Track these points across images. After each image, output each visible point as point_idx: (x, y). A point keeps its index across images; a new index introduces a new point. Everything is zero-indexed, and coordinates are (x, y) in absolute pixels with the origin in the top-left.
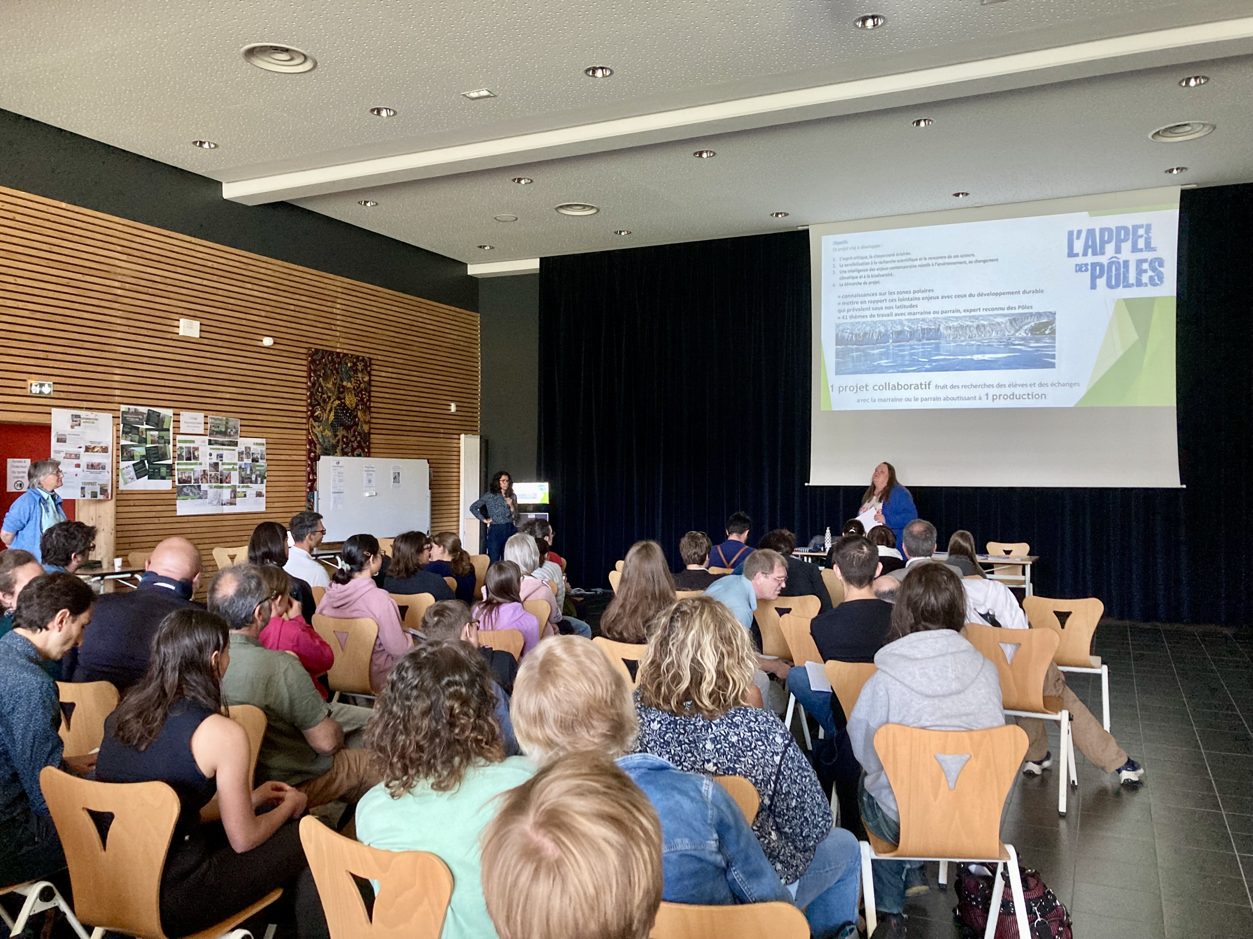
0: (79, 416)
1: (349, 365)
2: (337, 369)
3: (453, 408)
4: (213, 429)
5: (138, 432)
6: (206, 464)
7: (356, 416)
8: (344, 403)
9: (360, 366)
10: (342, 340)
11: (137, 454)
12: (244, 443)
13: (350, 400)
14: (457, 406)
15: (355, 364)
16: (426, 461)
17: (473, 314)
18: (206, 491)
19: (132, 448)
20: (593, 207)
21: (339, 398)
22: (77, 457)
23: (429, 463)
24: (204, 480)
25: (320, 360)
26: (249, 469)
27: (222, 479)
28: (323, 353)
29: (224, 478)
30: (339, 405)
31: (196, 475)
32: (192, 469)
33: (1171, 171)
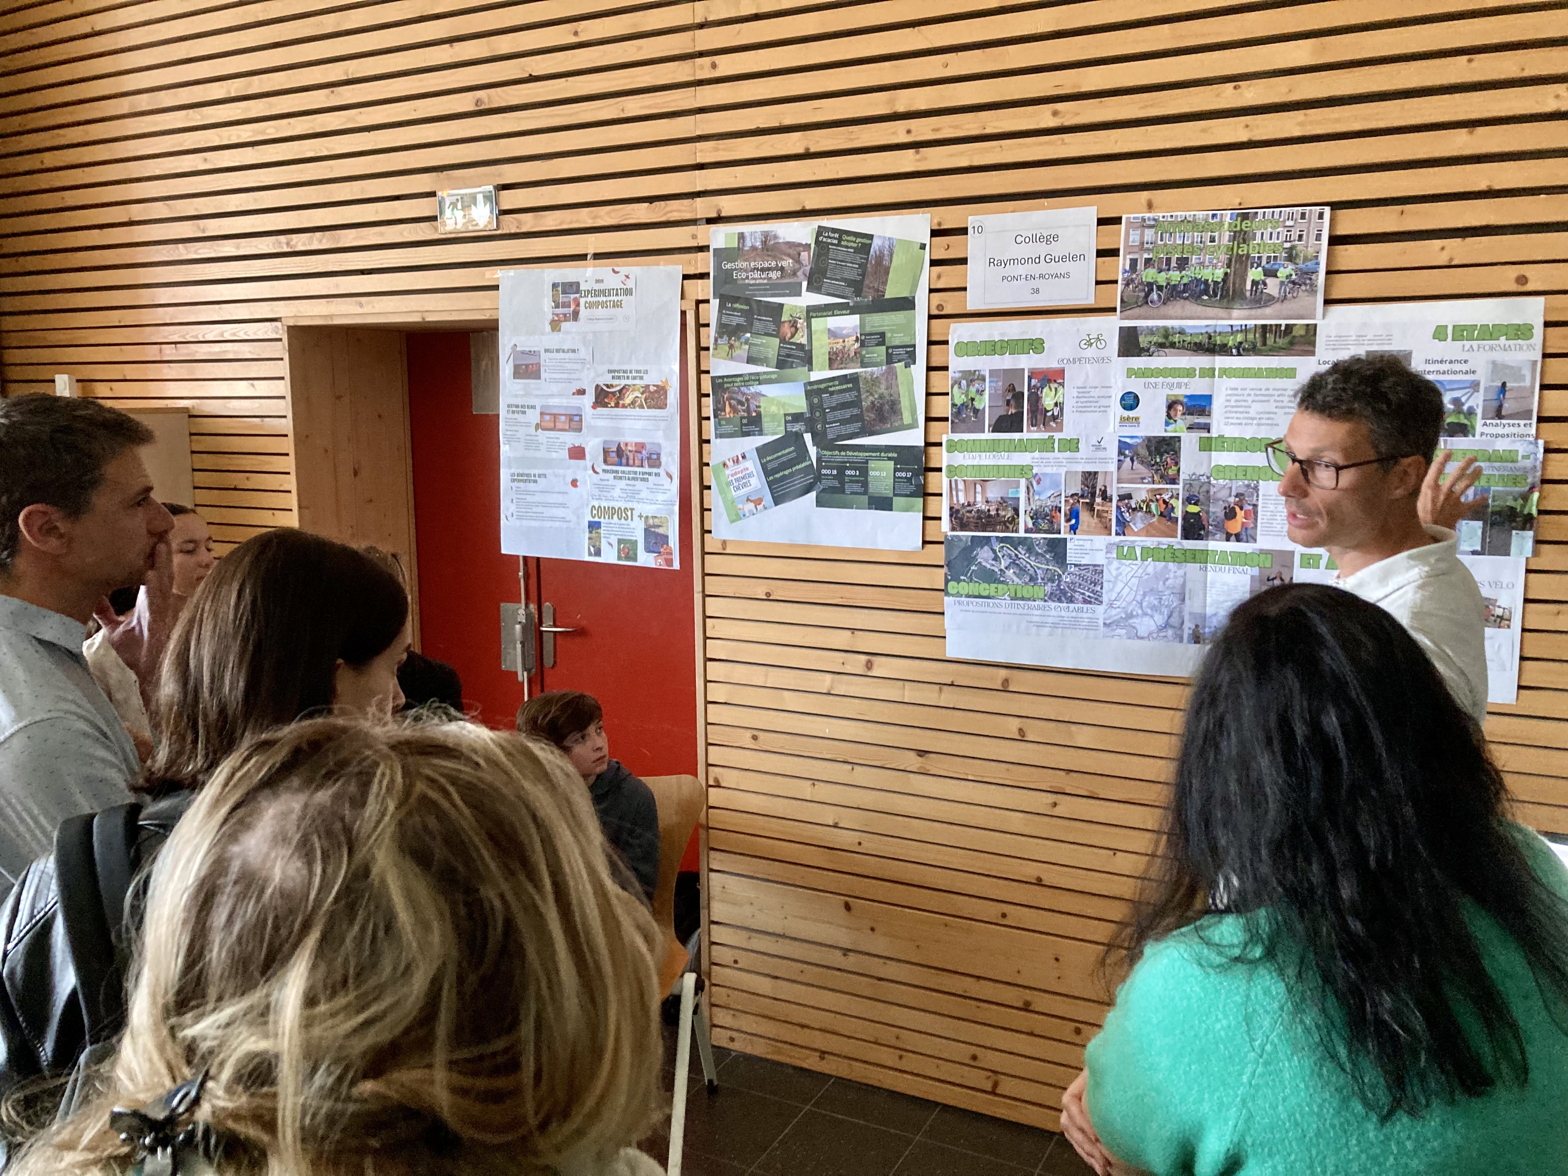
0: (572, 287)
5: (778, 323)
6: (1098, 447)
11: (774, 409)
18: (1098, 570)
19: (755, 389)
22: (575, 422)
31: (1044, 498)
32: (1023, 470)
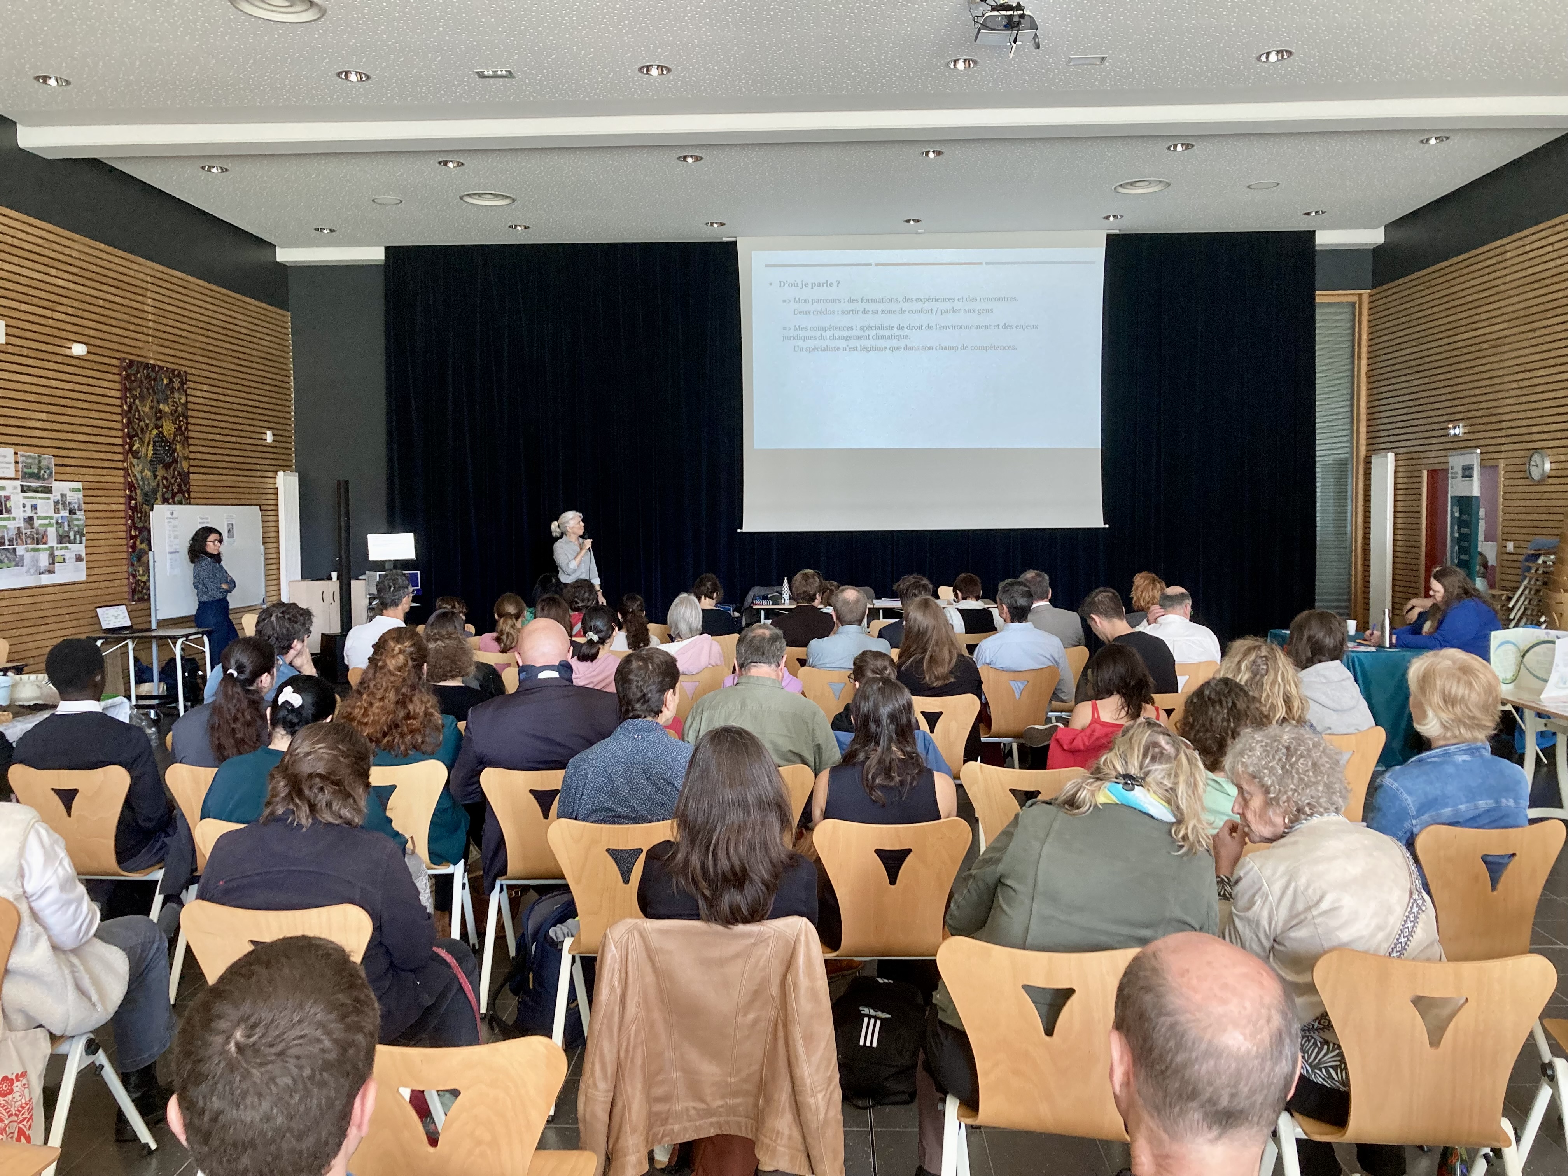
1: (165, 381)
2: (152, 388)
3: (269, 437)
4: (25, 470)
6: (19, 519)
7: (174, 450)
8: (161, 433)
9: (176, 384)
10: (155, 348)
12: (60, 488)
13: (169, 428)
14: (274, 435)
15: (171, 381)
16: (258, 507)
17: (284, 312)
18: (22, 556)
20: (507, 197)
21: (157, 427)
23: (260, 510)
24: (19, 541)
25: (135, 375)
26: (66, 524)
27: (39, 539)
28: (138, 367)
29: (40, 536)
30: (158, 436)
31: (11, 535)
32: (5, 527)
33: (1108, 217)
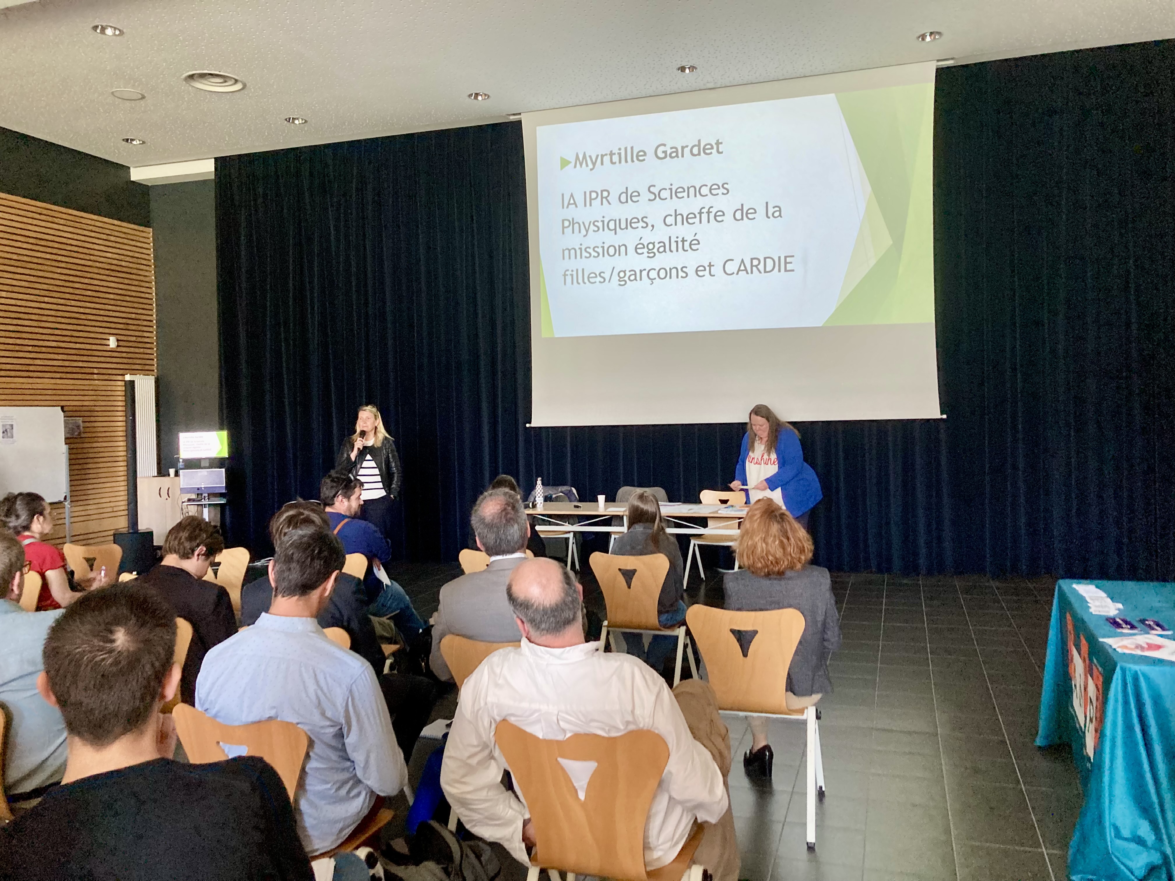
3: (112, 343)
14: (118, 340)
16: (60, 408)
17: (141, 228)
20: (236, 81)
23: (63, 411)
33: (923, 37)
